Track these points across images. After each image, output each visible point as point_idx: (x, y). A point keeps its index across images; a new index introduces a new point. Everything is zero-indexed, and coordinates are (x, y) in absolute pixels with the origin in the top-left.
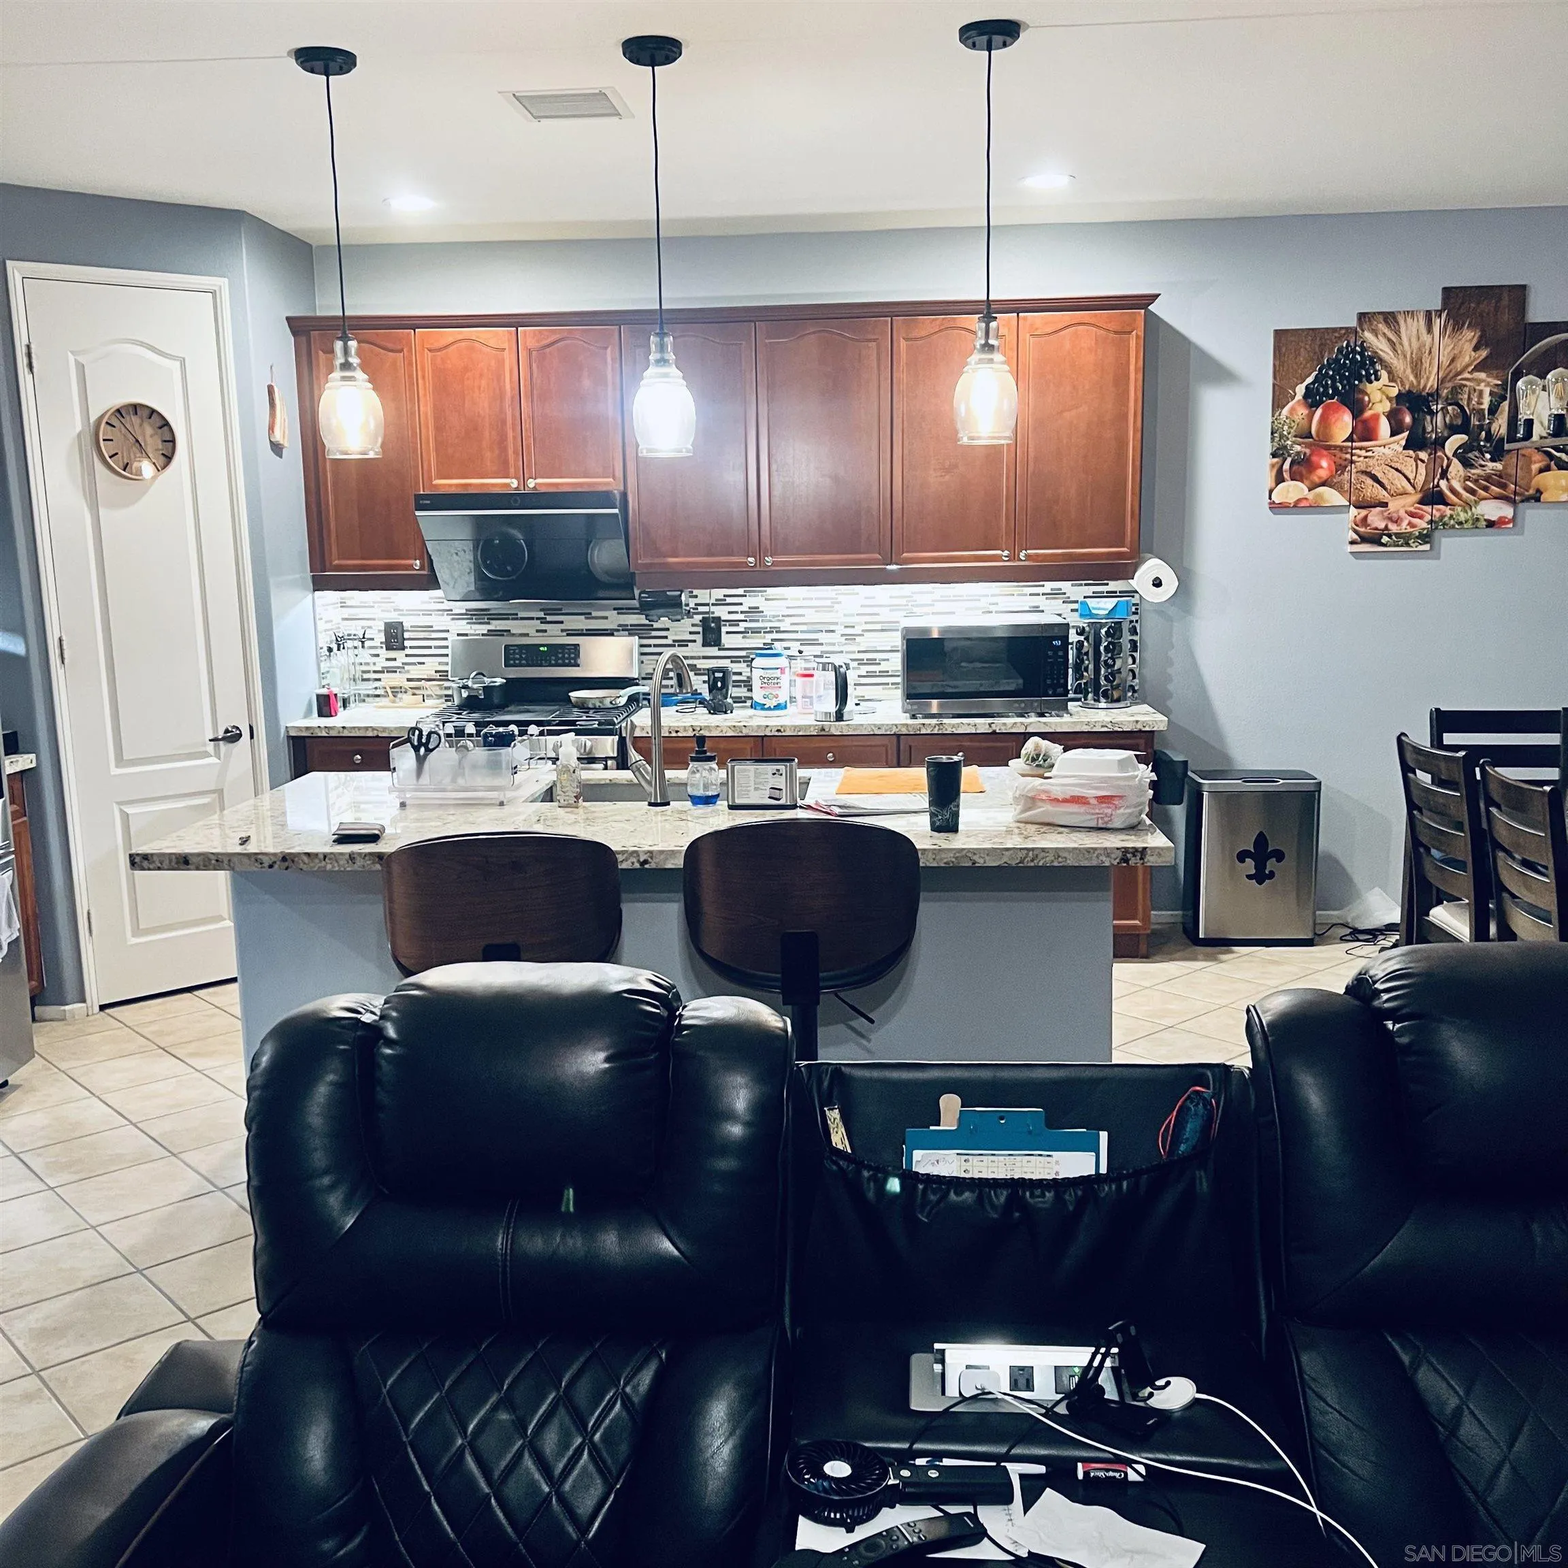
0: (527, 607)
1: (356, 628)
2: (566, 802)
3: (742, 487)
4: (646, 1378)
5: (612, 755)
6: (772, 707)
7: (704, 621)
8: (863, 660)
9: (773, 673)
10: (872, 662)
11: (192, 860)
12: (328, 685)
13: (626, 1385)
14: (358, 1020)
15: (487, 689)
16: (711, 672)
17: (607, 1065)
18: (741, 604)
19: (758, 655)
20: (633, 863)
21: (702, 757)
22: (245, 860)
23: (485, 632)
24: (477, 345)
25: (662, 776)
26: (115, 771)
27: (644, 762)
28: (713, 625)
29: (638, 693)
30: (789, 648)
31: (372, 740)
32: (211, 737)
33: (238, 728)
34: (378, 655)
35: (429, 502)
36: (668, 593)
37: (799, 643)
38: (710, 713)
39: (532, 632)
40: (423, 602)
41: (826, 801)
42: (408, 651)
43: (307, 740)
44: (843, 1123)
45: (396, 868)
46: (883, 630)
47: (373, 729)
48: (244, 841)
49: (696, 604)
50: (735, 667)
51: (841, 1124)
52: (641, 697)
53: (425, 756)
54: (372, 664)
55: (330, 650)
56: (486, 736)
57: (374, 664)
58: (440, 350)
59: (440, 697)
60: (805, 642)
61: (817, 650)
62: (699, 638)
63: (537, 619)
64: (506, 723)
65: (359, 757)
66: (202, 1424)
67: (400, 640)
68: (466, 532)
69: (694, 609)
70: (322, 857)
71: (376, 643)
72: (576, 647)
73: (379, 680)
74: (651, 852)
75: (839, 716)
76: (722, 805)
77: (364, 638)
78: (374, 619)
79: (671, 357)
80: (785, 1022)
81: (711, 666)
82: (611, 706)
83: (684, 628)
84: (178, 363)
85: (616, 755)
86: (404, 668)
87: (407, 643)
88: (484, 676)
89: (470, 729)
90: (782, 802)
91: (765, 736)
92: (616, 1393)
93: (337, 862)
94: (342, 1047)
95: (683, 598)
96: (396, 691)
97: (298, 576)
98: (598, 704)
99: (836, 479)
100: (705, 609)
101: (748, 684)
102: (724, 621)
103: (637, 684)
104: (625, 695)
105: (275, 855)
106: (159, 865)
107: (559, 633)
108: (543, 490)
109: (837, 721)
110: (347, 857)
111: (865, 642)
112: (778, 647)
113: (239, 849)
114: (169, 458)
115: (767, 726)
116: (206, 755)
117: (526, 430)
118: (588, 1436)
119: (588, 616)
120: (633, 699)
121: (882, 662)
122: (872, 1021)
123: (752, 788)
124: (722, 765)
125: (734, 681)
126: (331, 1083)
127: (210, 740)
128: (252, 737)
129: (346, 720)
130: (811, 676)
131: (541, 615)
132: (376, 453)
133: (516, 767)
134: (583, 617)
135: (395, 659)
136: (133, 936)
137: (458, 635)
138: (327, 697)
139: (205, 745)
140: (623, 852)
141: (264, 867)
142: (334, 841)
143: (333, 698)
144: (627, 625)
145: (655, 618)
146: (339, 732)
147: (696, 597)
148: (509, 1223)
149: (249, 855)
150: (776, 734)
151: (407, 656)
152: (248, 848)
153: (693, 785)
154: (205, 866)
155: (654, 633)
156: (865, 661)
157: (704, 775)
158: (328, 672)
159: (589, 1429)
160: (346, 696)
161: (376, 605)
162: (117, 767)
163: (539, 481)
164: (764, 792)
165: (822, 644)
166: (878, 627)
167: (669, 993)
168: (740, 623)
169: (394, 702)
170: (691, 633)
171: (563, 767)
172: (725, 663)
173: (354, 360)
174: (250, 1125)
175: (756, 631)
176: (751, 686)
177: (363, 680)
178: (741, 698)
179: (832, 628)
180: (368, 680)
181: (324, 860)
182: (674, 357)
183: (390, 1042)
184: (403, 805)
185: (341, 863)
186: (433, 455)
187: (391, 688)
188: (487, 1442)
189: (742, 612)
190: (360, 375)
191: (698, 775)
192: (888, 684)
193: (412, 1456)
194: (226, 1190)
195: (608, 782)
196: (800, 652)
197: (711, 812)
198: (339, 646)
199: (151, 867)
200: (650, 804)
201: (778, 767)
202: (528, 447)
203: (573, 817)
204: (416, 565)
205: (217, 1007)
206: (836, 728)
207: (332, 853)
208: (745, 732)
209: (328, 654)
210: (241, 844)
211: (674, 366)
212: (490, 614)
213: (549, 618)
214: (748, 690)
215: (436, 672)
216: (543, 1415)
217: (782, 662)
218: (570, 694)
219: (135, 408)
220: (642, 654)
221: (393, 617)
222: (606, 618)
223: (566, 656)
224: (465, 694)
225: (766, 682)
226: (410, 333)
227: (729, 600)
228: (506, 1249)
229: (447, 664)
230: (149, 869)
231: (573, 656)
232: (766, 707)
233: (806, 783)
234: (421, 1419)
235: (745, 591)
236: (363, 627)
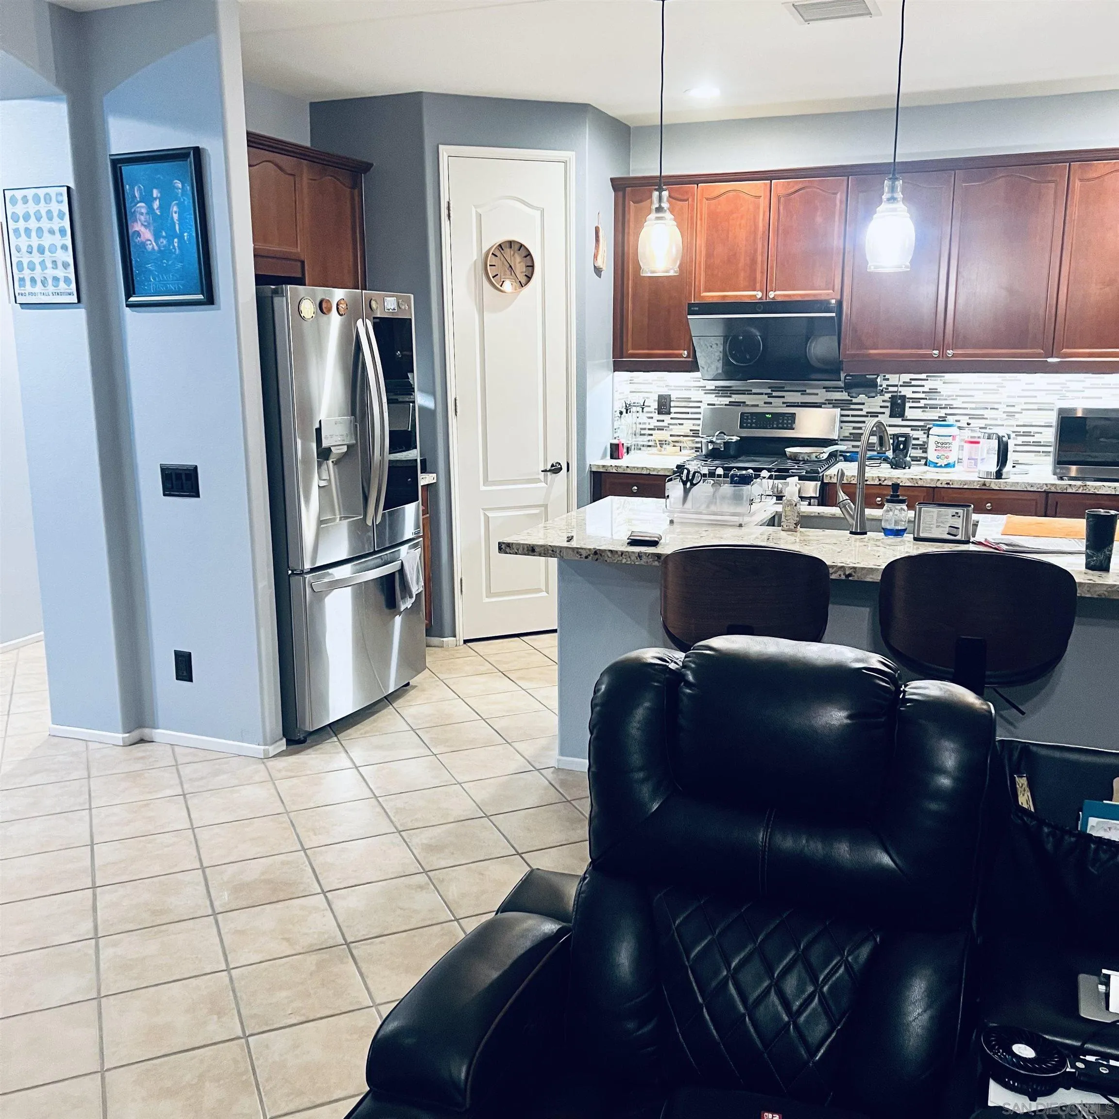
0: (760, 386)
1: (638, 399)
2: (788, 528)
3: (933, 297)
4: (864, 952)
5: (814, 495)
6: (943, 465)
7: (892, 397)
8: (1020, 432)
9: (947, 440)
10: (1026, 434)
11: (537, 550)
12: (618, 437)
13: (849, 955)
14: (667, 666)
15: (727, 444)
16: (895, 437)
17: (849, 721)
18: (923, 386)
19: (934, 425)
20: (840, 575)
21: (895, 499)
22: (570, 552)
23: (728, 403)
24: (741, 194)
25: (862, 512)
26: (483, 488)
27: (849, 501)
28: (899, 401)
29: (837, 451)
30: (959, 421)
31: (644, 476)
32: (543, 469)
33: (559, 464)
34: (652, 418)
35: (697, 309)
36: (867, 376)
37: (968, 417)
38: (892, 467)
39: (761, 403)
40: (686, 381)
41: (993, 539)
42: (672, 415)
43: (603, 474)
44: (1029, 788)
45: (671, 566)
46: (1039, 409)
47: (647, 469)
48: (570, 539)
49: (887, 385)
50: (915, 434)
51: (1027, 789)
52: (839, 453)
53: (690, 488)
54: (647, 424)
55: (621, 413)
56: (733, 476)
57: (649, 424)
58: (714, 198)
59: (692, 448)
60: (972, 417)
61: (982, 423)
62: (887, 411)
63: (766, 394)
64: (746, 469)
65: (636, 488)
66: (550, 927)
67: (668, 407)
68: (719, 331)
69: (886, 389)
70: (620, 553)
71: (652, 409)
72: (793, 415)
73: (651, 435)
74: (855, 568)
75: (999, 475)
76: (908, 537)
77: (644, 405)
78: (651, 392)
79: (899, 195)
80: (989, 706)
81: (896, 433)
82: (816, 459)
83: (876, 403)
84: (539, 212)
85: (818, 496)
86: (669, 427)
87: (673, 410)
88: (725, 434)
89: (720, 471)
90: (958, 538)
91: (937, 487)
92: (840, 961)
93: (630, 557)
94: (656, 684)
95: (879, 380)
96: (662, 443)
97: (605, 361)
98: (806, 458)
99: (1011, 291)
100: (895, 389)
101: (924, 448)
102: (908, 398)
103: (837, 444)
104: (827, 452)
105: (590, 549)
106: (516, 551)
107: (781, 405)
108: (779, 299)
109: (996, 479)
110: (637, 555)
111: (1022, 419)
112: (950, 420)
113: (566, 544)
114: (529, 278)
115: (939, 480)
116: (538, 481)
117: (771, 256)
118: (818, 987)
119: (803, 392)
120: (832, 455)
121: (1036, 435)
122: (1023, 713)
123: (934, 526)
124: (910, 507)
125: (913, 445)
126: (648, 708)
127: (542, 471)
128: (568, 470)
129: (630, 462)
130: (978, 443)
131: (769, 391)
132: (675, 272)
133: (752, 500)
134: (800, 393)
135: (663, 421)
136: (487, 597)
137: (708, 404)
138: (618, 445)
139: (539, 474)
140: (832, 567)
141: (582, 558)
142: (628, 544)
143: (621, 446)
144: (832, 400)
145: (854, 395)
146: (624, 470)
147: (888, 379)
148: (768, 825)
149: (573, 549)
150: (946, 486)
151: (671, 418)
152: (572, 543)
153: (887, 520)
154: (545, 554)
155: (853, 407)
156: (1022, 433)
157: (896, 513)
158: (619, 428)
159: (820, 982)
160: (629, 445)
161: (654, 382)
162: (484, 485)
163: (778, 293)
164: (944, 529)
165: (987, 419)
166: (1035, 407)
167: (896, 673)
168: (921, 401)
169: (660, 451)
170: (881, 407)
171: (788, 501)
172: (907, 430)
173: (665, 205)
174: (593, 730)
175: (933, 407)
176: (926, 448)
177: (641, 435)
178: (917, 457)
179: (996, 406)
180: (644, 435)
181: (622, 556)
182: (902, 196)
183: (688, 684)
184: (672, 522)
185: (633, 558)
186: (703, 274)
187: (659, 441)
188: (746, 977)
189: (923, 392)
190: (668, 215)
191: (891, 513)
192: (1040, 452)
193: (691, 977)
194: (541, 771)
195: (817, 514)
196: (968, 424)
197: (900, 542)
198: (627, 410)
199: (511, 552)
200: (851, 533)
201: (957, 511)
202: (772, 268)
203: (793, 538)
204: (684, 354)
205: (535, 649)
206: (995, 484)
207: (627, 552)
208: (920, 483)
209: (619, 415)
210: (568, 541)
211: (901, 202)
212: (731, 390)
213: (774, 394)
214: (923, 452)
215: (691, 430)
216: (785, 966)
217: (953, 431)
218: (786, 450)
219: (511, 243)
220: (842, 422)
221: (664, 392)
222: (817, 394)
223: (785, 421)
224: (710, 447)
225: (940, 445)
226: (694, 187)
227: (914, 383)
228: (765, 842)
229: (699, 425)
230: (510, 553)
231: (790, 421)
232: (938, 465)
233: (976, 525)
234: (699, 951)
235: (927, 376)
236: (644, 398)
